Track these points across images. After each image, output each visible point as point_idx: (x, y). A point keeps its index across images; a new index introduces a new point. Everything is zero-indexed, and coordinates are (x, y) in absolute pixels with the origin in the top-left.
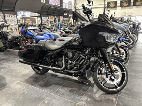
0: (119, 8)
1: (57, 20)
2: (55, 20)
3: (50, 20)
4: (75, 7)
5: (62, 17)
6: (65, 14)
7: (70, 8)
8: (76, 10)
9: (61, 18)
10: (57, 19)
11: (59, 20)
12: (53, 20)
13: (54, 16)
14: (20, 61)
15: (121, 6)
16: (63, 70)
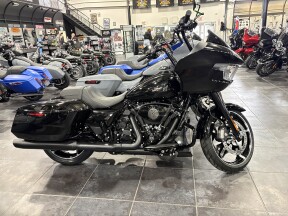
0: (155, 10)
1: (30, 34)
2: (25, 34)
3: (12, 34)
4: (66, 5)
5: (41, 27)
6: (48, 20)
7: (54, 7)
8: (68, 11)
9: (40, 30)
10: (29, 30)
11: (34, 33)
12: (20, 34)
13: (21, 23)
14: (16, 145)
15: (158, 5)
16: (138, 147)
